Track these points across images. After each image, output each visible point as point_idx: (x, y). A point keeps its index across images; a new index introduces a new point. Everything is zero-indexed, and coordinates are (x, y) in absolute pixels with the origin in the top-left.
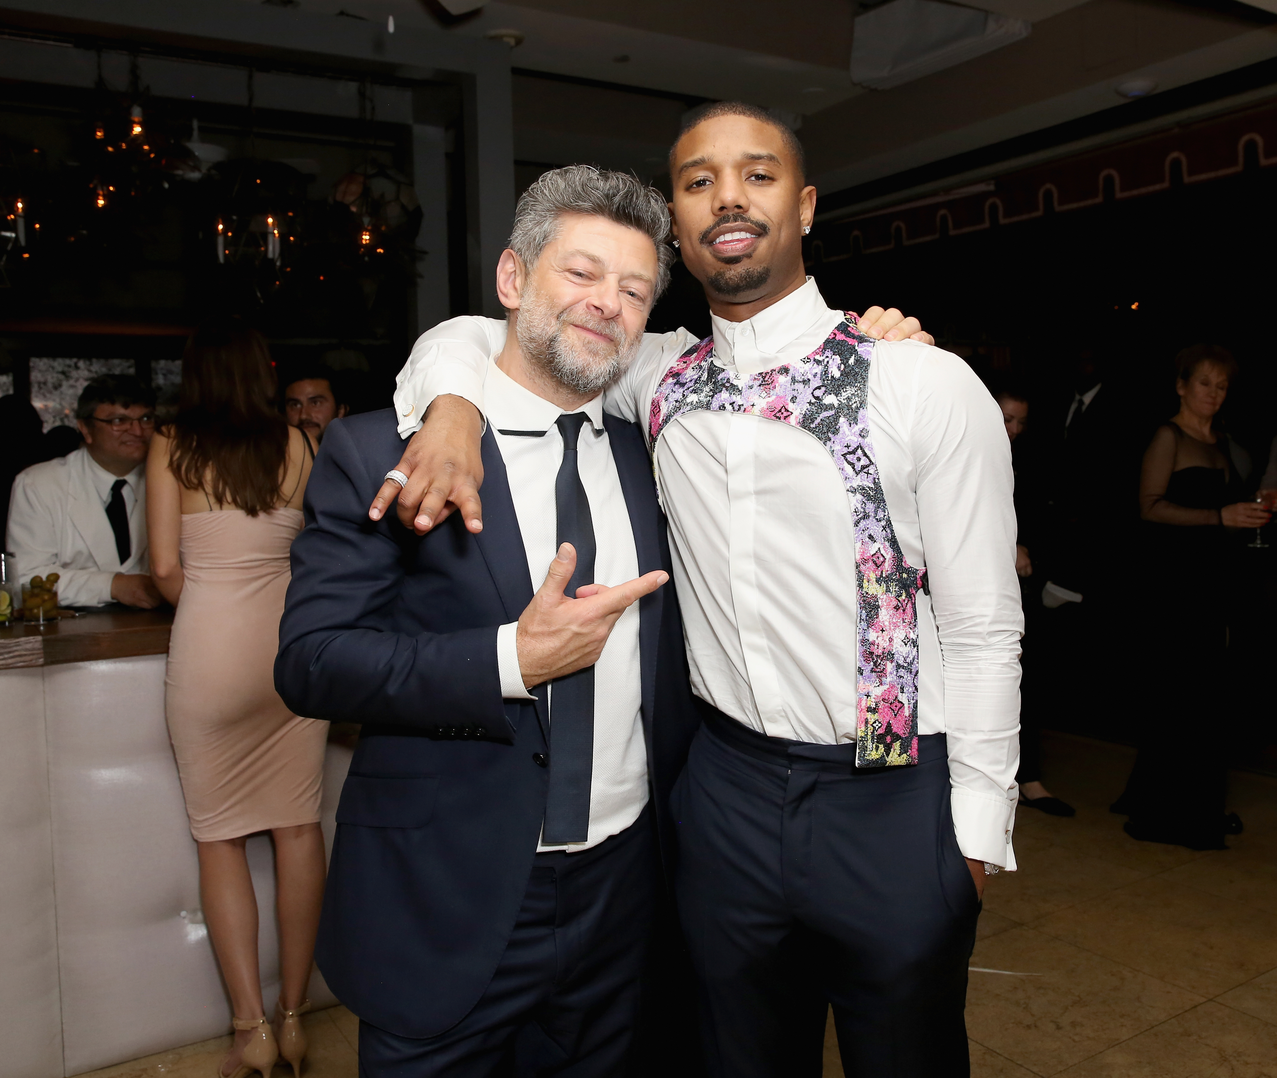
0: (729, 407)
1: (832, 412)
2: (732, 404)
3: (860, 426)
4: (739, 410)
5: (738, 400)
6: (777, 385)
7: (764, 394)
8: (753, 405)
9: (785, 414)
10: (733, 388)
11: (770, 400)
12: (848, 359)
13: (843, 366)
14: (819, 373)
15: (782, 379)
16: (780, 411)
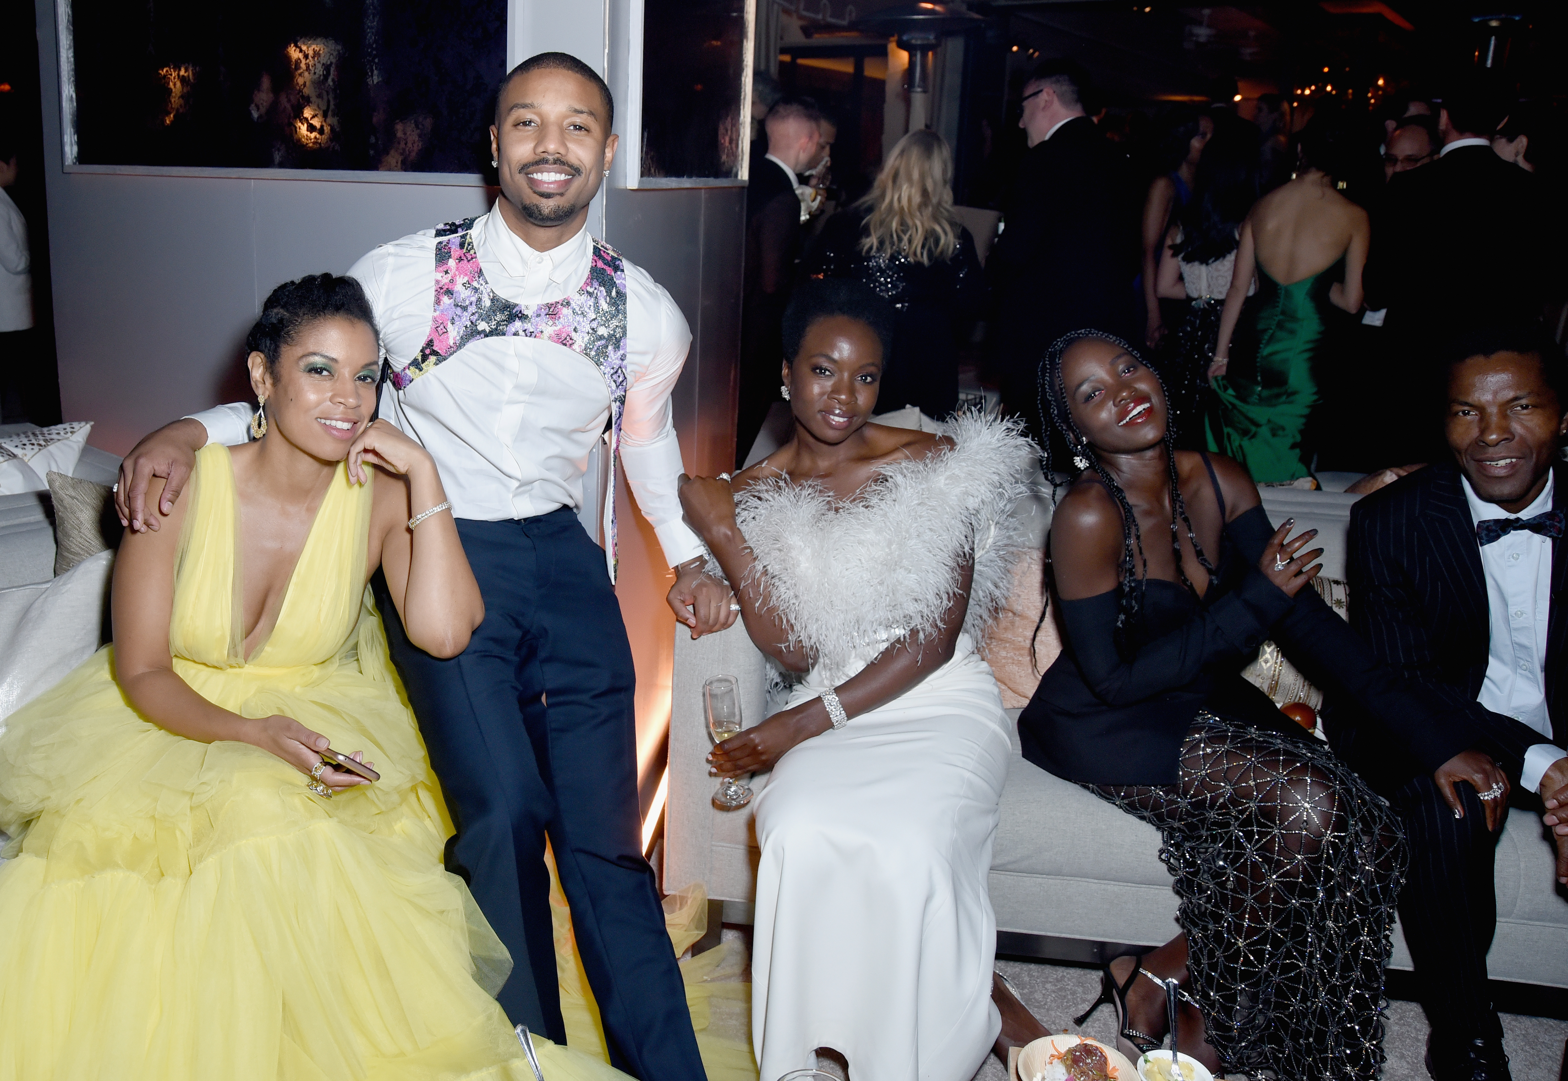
0: (521, 332)
1: (603, 342)
2: (525, 331)
3: (622, 352)
4: (531, 335)
5: (529, 327)
6: (561, 316)
7: (550, 323)
8: (542, 332)
9: (570, 342)
10: (523, 317)
11: (556, 328)
12: (611, 292)
13: (608, 298)
14: (592, 304)
15: (565, 311)
16: (566, 338)
